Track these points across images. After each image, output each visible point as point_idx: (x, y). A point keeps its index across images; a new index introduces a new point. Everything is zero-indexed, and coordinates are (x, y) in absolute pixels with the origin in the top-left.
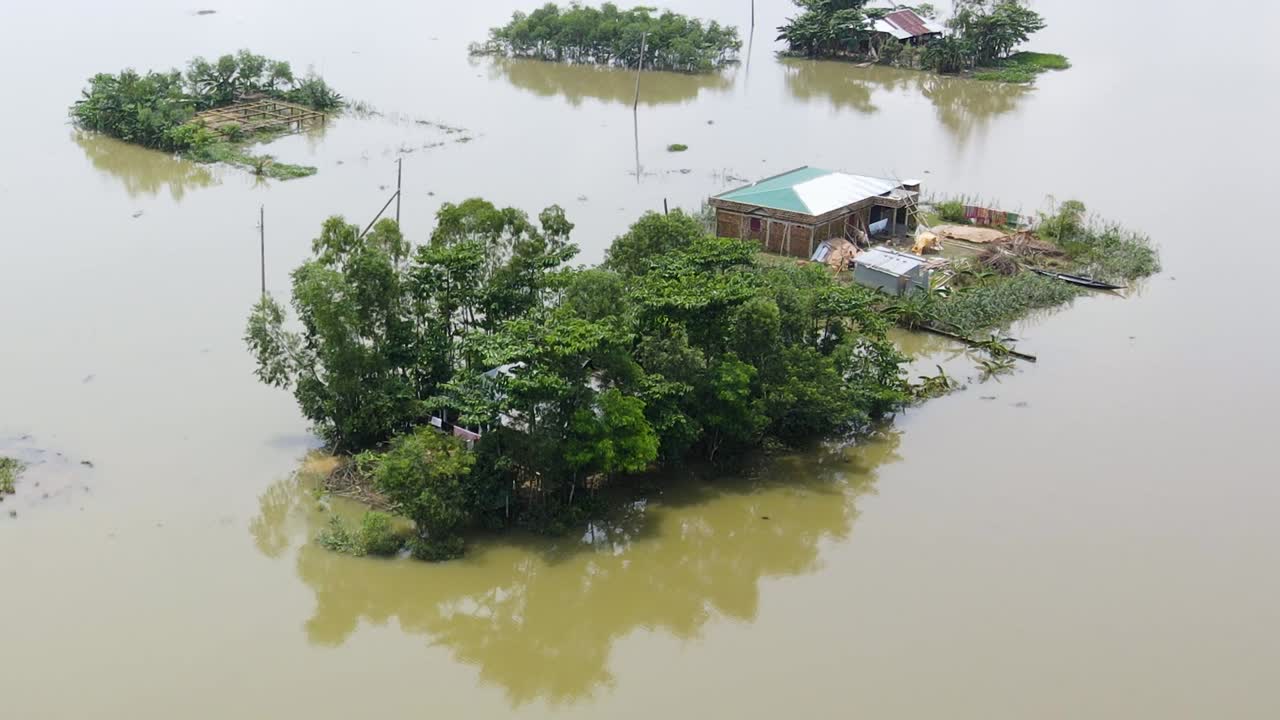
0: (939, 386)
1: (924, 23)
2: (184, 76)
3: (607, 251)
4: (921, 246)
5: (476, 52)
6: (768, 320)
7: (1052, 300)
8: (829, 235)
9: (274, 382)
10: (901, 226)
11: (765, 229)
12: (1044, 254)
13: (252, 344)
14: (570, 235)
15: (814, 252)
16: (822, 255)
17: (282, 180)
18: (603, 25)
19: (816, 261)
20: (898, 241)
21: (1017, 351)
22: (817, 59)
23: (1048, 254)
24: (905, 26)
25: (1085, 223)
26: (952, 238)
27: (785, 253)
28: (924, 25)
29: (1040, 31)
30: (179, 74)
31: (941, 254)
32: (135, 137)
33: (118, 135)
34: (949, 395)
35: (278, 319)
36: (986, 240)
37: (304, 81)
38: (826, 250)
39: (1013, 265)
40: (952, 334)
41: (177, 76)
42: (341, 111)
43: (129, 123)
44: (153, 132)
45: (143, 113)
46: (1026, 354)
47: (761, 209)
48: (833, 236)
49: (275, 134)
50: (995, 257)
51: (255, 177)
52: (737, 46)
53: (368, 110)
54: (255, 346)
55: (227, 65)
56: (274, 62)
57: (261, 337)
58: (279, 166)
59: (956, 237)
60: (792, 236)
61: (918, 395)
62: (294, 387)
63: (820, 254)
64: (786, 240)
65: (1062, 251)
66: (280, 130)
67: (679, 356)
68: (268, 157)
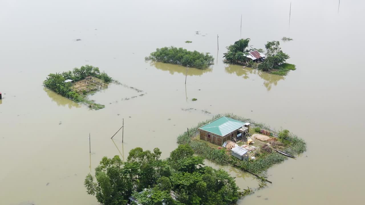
0: (248, 192)
1: (260, 54)
2: (72, 72)
3: (171, 153)
4: (249, 143)
5: (147, 59)
6: (204, 188)
7: (279, 161)
8: (227, 139)
9: (91, 194)
10: (244, 136)
11: (211, 137)
12: (278, 145)
13: (86, 185)
14: (161, 155)
15: (223, 144)
16: (225, 145)
17: (96, 110)
18: (179, 55)
19: (223, 147)
20: (244, 140)
21: (267, 180)
22: (233, 64)
23: (279, 145)
24: (255, 56)
25: (289, 134)
26: (257, 139)
27: (216, 144)
28: (260, 55)
29: (288, 59)
30: (71, 72)
31: (254, 145)
32: (60, 93)
33: (55, 91)
34: (250, 195)
35: (92, 179)
36: (265, 140)
37: (102, 73)
38: (226, 144)
39: (270, 150)
40: (253, 173)
41: (70, 72)
42: (111, 82)
43: (58, 89)
44: (64, 93)
45: (62, 87)
46: (269, 181)
47: (210, 133)
48: (228, 140)
49: (94, 91)
50: (266, 147)
51: (89, 108)
52: (213, 60)
53: (118, 82)
54: (87, 186)
55: (83, 68)
56: (95, 68)
57: (88, 183)
58: (95, 104)
59: (258, 139)
60: (218, 140)
61: (243, 195)
62: (96, 195)
63: (224, 145)
64: (216, 141)
65: (283, 144)
66: (96, 90)
67: (183, 197)
68: (93, 101)
